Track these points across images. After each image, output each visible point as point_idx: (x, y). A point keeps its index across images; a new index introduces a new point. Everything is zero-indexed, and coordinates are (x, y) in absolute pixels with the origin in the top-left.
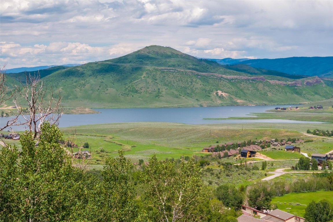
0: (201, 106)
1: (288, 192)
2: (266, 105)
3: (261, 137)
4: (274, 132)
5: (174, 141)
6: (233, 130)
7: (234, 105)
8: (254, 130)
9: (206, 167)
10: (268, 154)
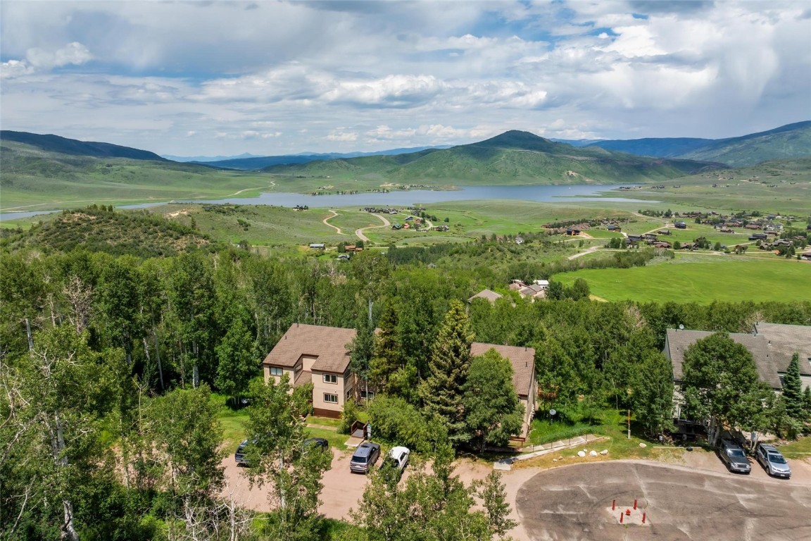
0: (553, 184)
1: (581, 268)
2: (612, 184)
3: (596, 216)
4: (607, 212)
5: (520, 218)
6: (571, 210)
7: (582, 183)
8: (590, 210)
9: (529, 245)
10: (590, 233)
